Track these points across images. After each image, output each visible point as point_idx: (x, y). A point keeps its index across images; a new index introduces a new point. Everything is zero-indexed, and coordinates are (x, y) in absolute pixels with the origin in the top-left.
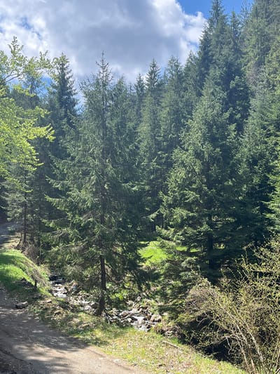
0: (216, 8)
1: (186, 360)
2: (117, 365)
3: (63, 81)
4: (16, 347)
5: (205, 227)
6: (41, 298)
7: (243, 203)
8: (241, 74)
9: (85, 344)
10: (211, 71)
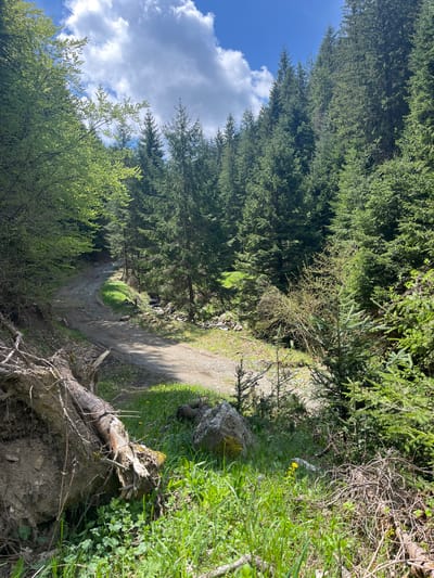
0: (284, 60)
1: (258, 349)
2: (202, 354)
3: (150, 134)
4: (120, 345)
5: (275, 248)
6: (141, 312)
7: (308, 228)
8: (307, 121)
9: (177, 342)
10: (281, 120)
